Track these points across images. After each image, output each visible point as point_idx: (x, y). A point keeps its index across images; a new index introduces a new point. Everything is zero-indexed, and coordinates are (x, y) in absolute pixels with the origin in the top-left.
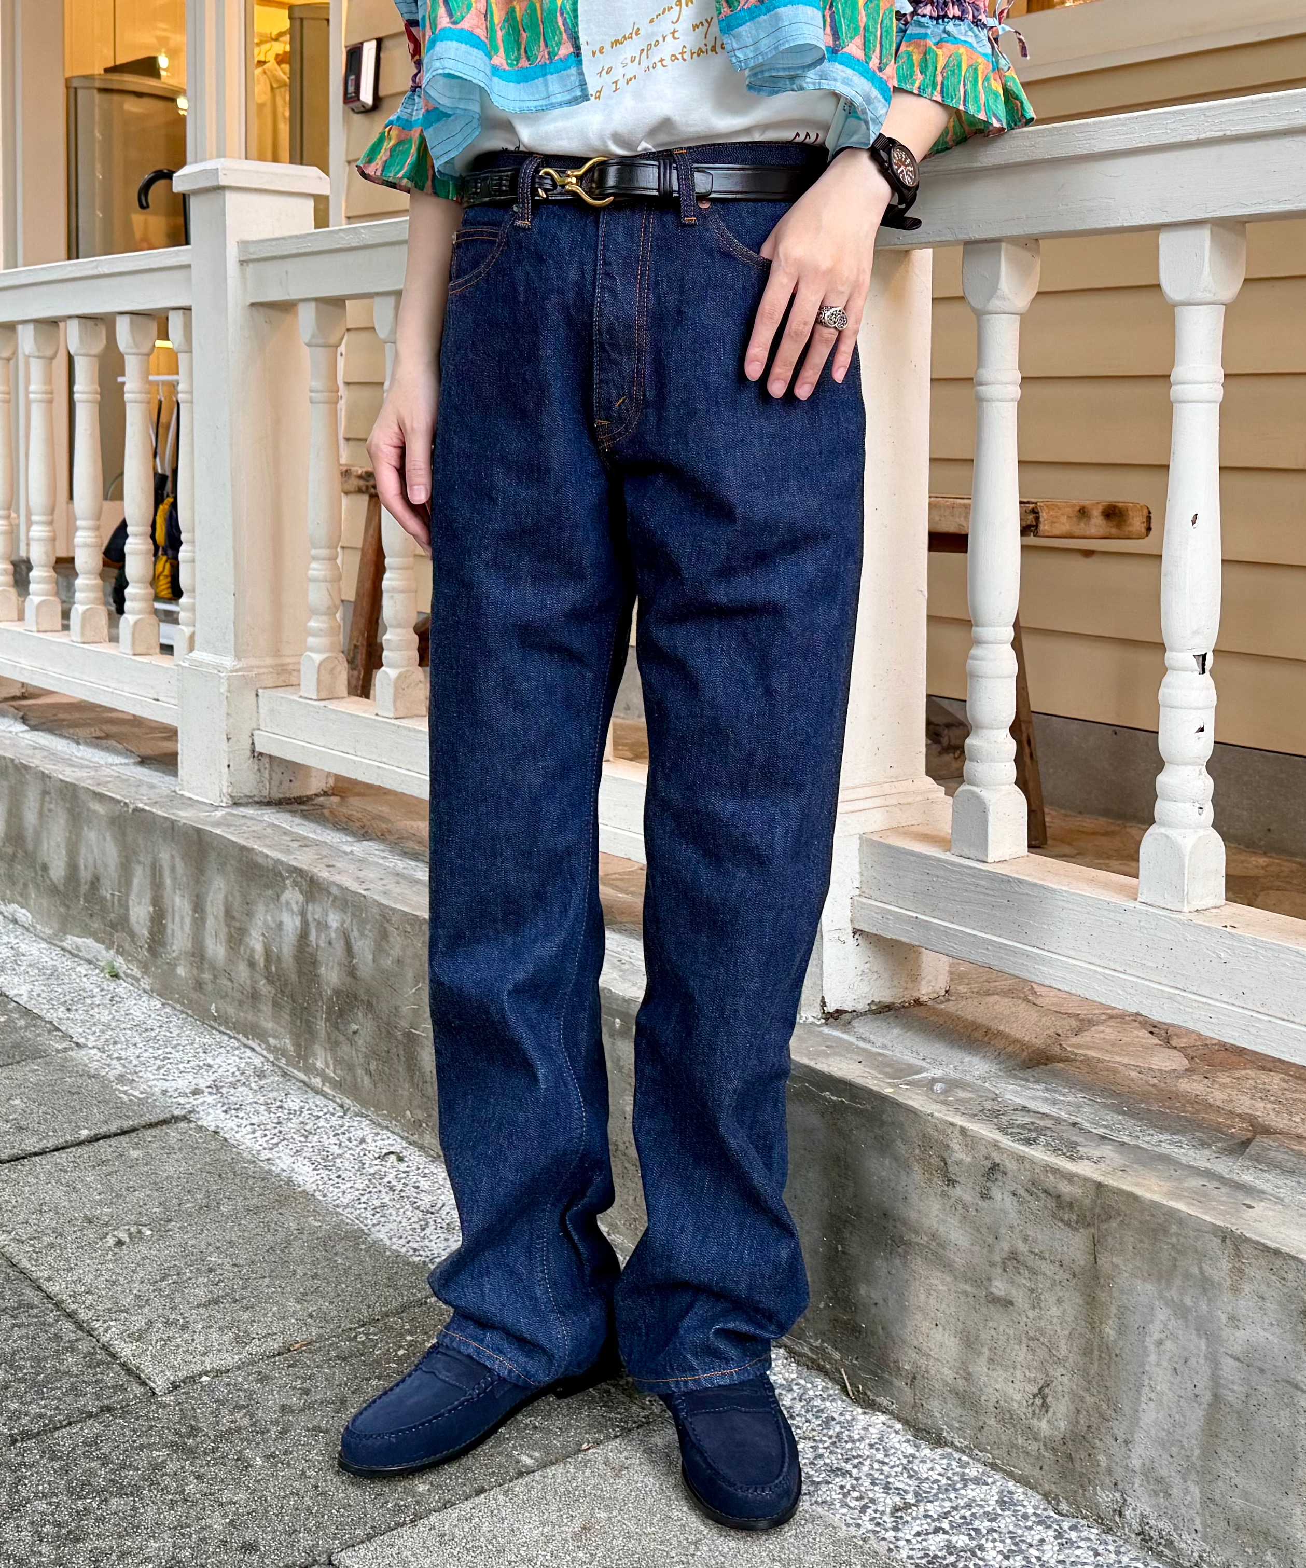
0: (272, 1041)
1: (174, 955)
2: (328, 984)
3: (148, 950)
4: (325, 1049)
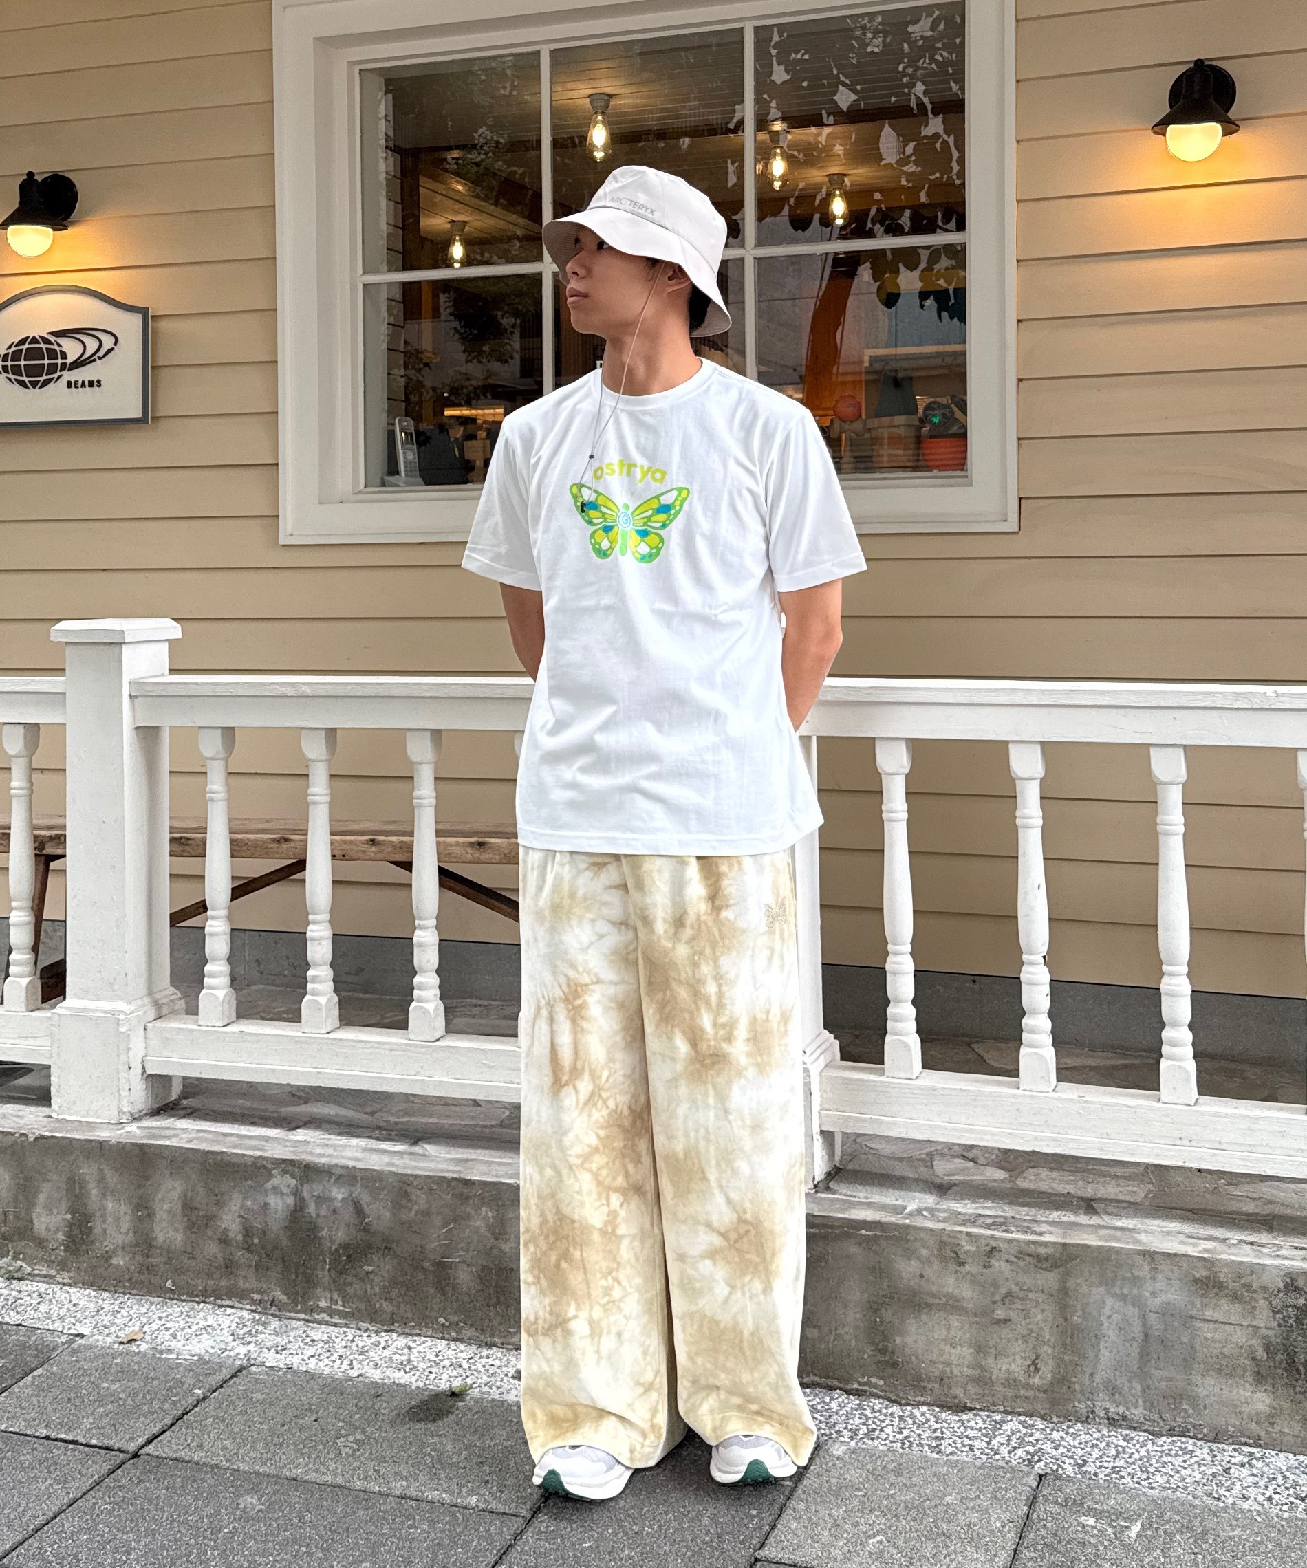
0: (257, 1296)
1: (107, 1249)
2: (332, 1241)
3: (65, 1251)
4: (330, 1291)
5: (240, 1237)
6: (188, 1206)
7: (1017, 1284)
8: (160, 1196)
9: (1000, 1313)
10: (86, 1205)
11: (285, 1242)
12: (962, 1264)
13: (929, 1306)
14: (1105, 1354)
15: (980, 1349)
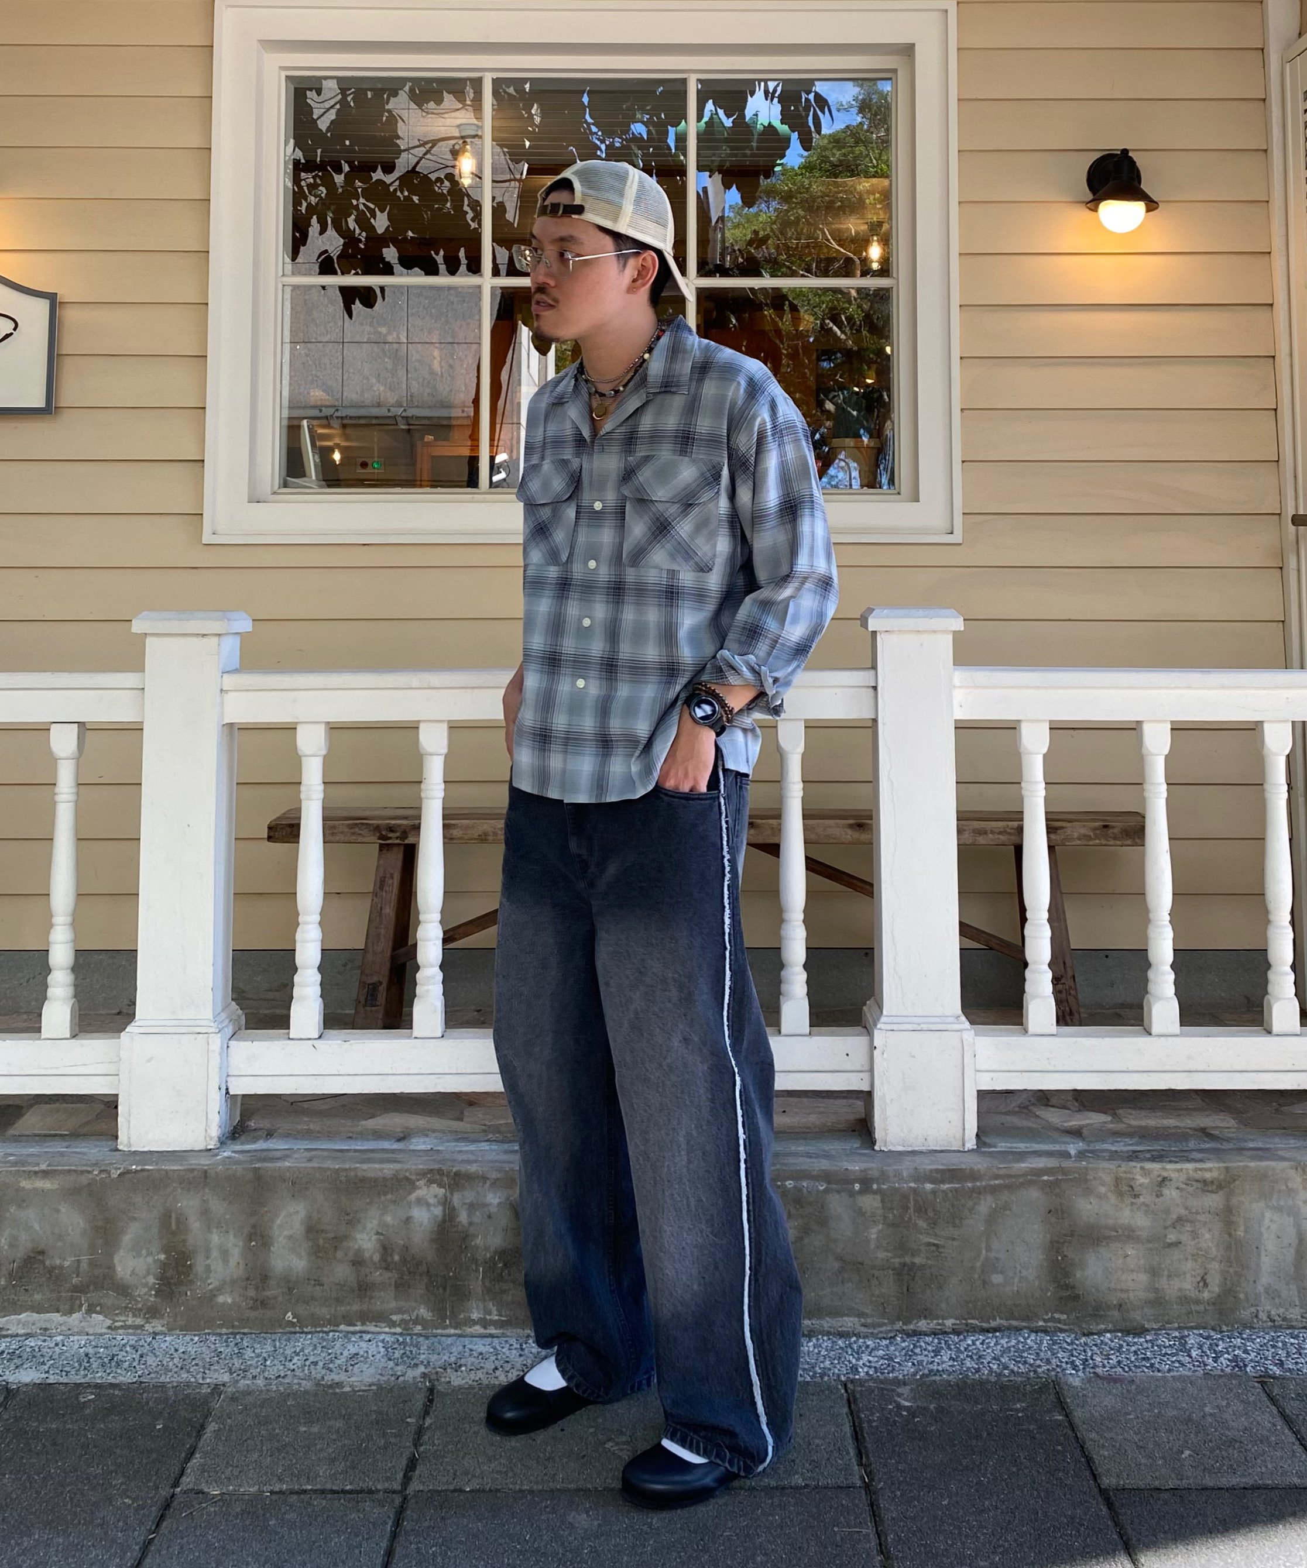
0: (394, 1318)
1: (211, 1287)
2: (487, 1249)
3: (156, 1296)
4: (484, 1301)
5: (376, 1258)
6: (312, 1230)
7: (1186, 1208)
8: (278, 1222)
9: (1172, 1237)
10: (184, 1241)
11: (431, 1256)
12: (1136, 1196)
13: (1107, 1238)
14: (1266, 1262)
15: (1154, 1272)
